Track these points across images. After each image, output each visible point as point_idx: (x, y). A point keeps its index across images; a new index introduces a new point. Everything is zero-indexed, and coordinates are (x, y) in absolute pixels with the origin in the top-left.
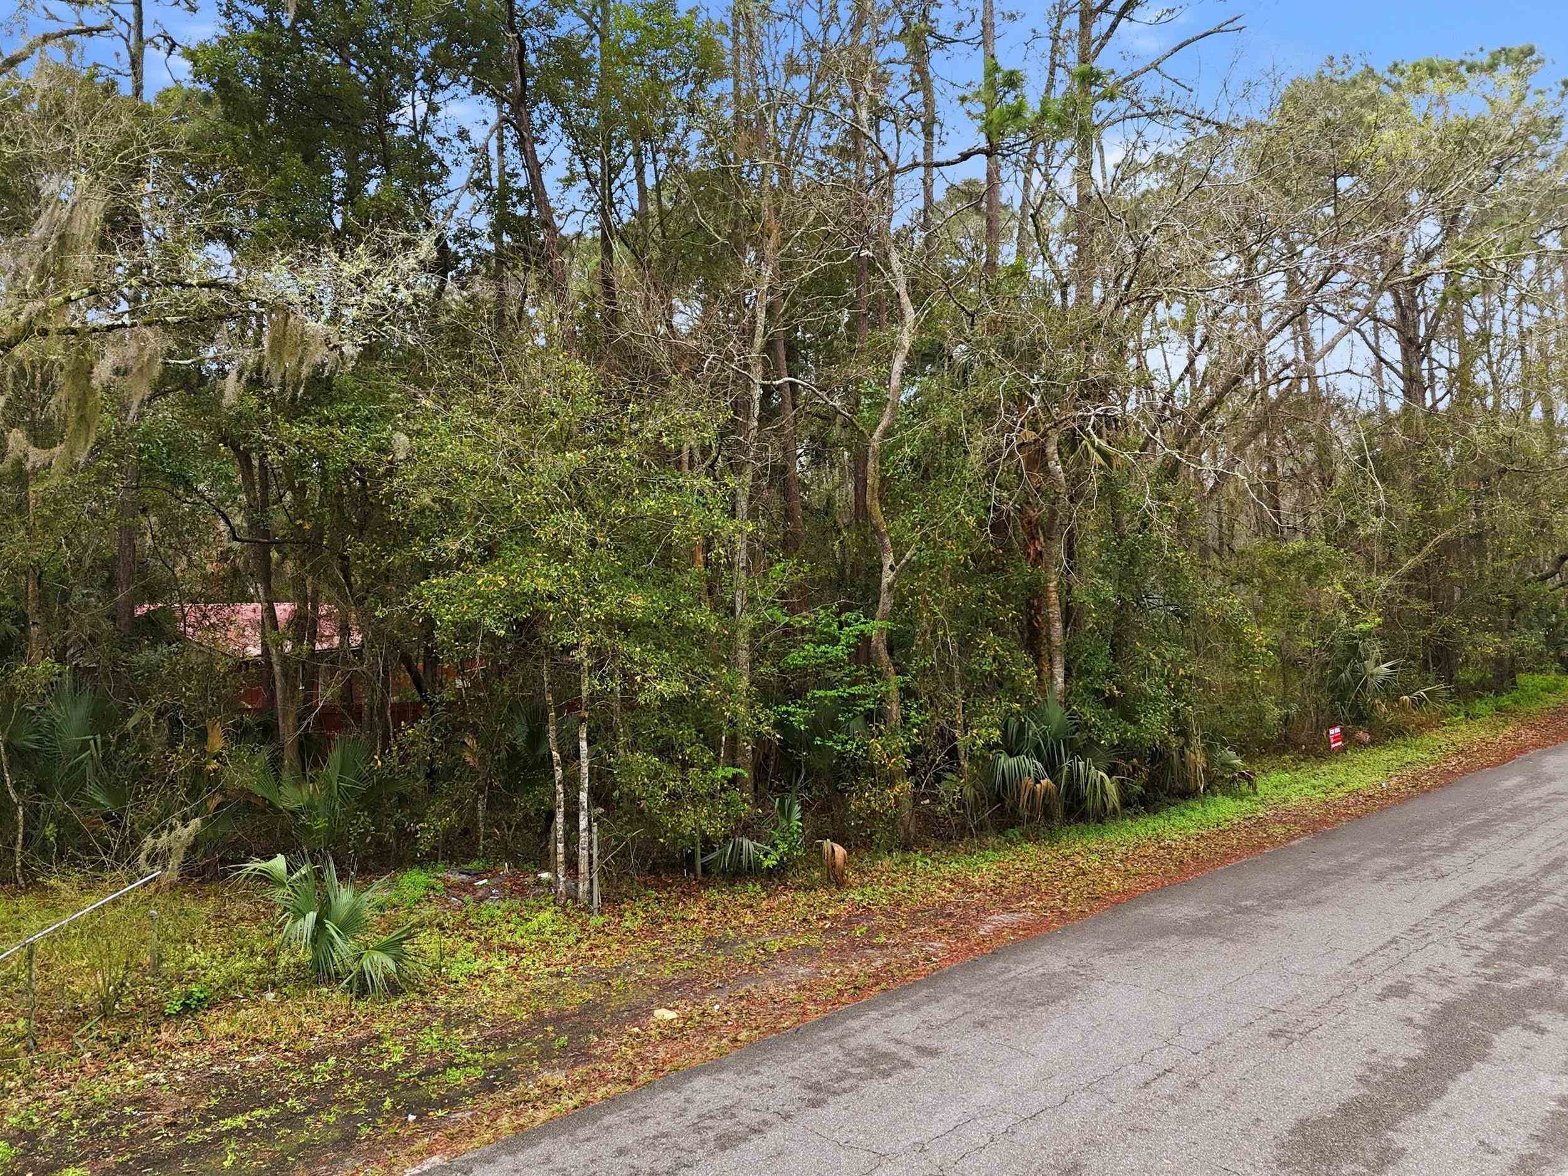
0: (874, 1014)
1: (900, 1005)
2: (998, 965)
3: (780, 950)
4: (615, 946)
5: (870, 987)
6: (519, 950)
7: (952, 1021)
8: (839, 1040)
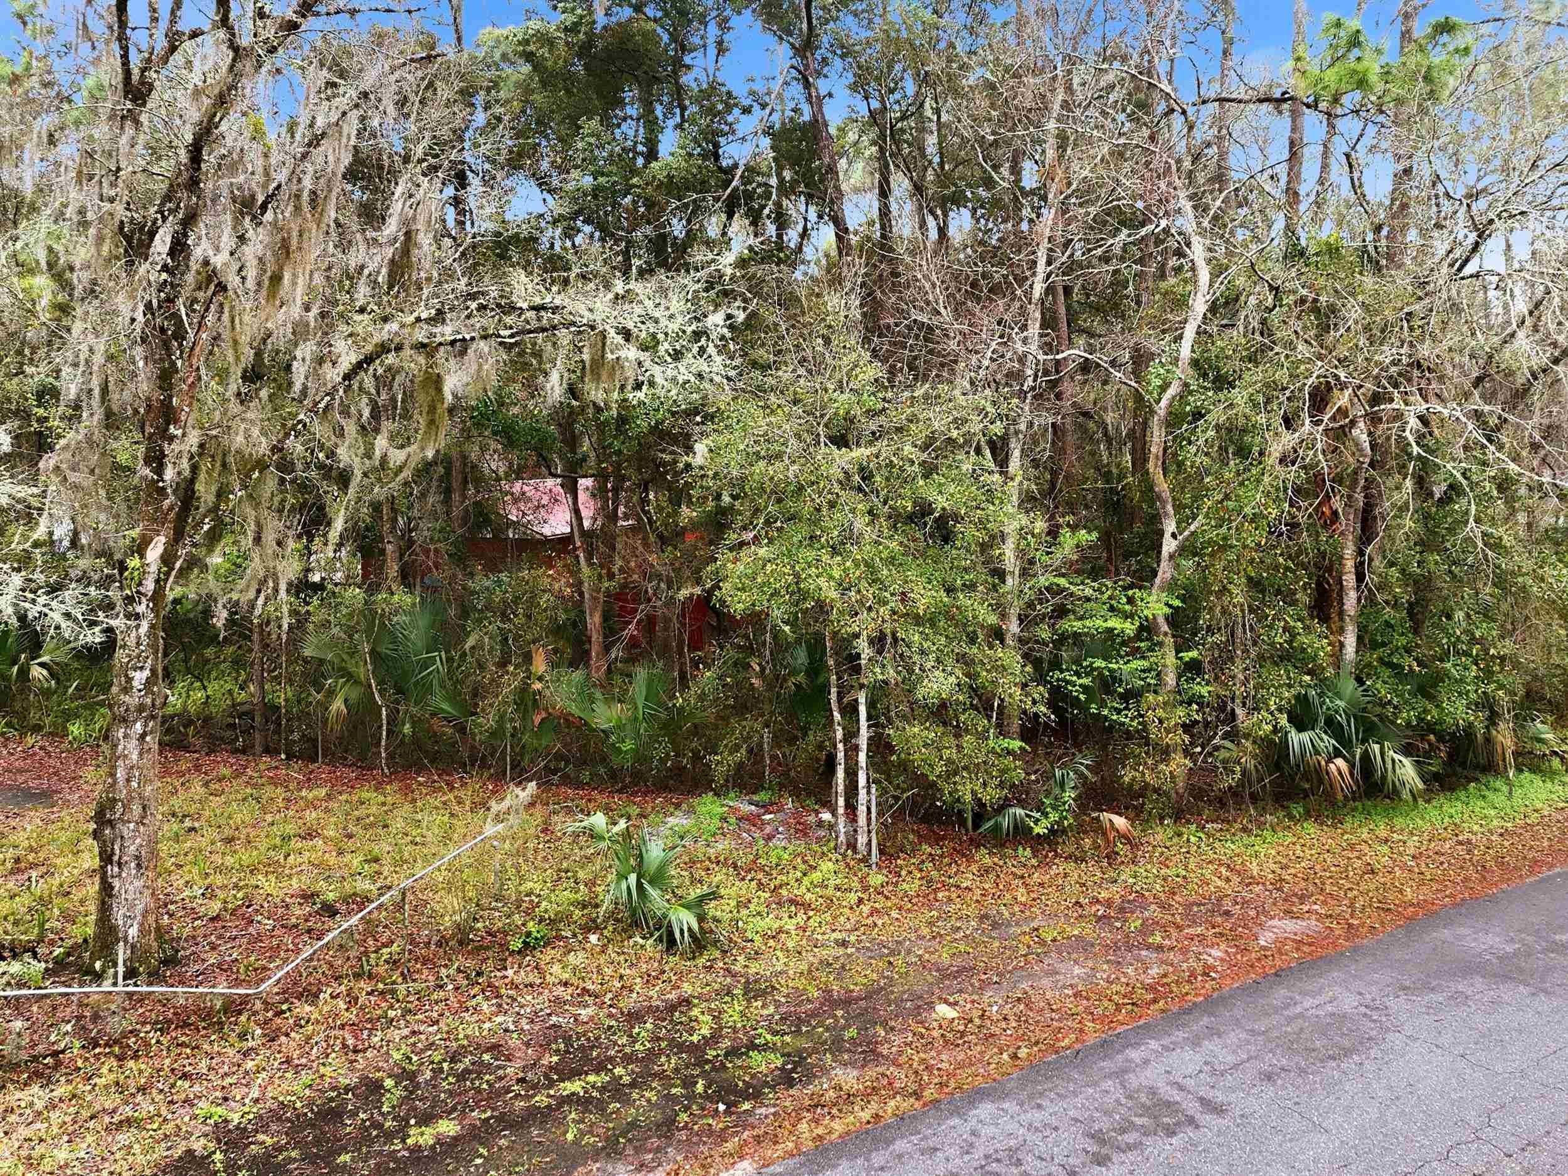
0: (1154, 1044)
3: (1054, 940)
4: (894, 914)
5: (1149, 1004)
6: (807, 906)
7: (1235, 1067)
8: (1120, 1074)
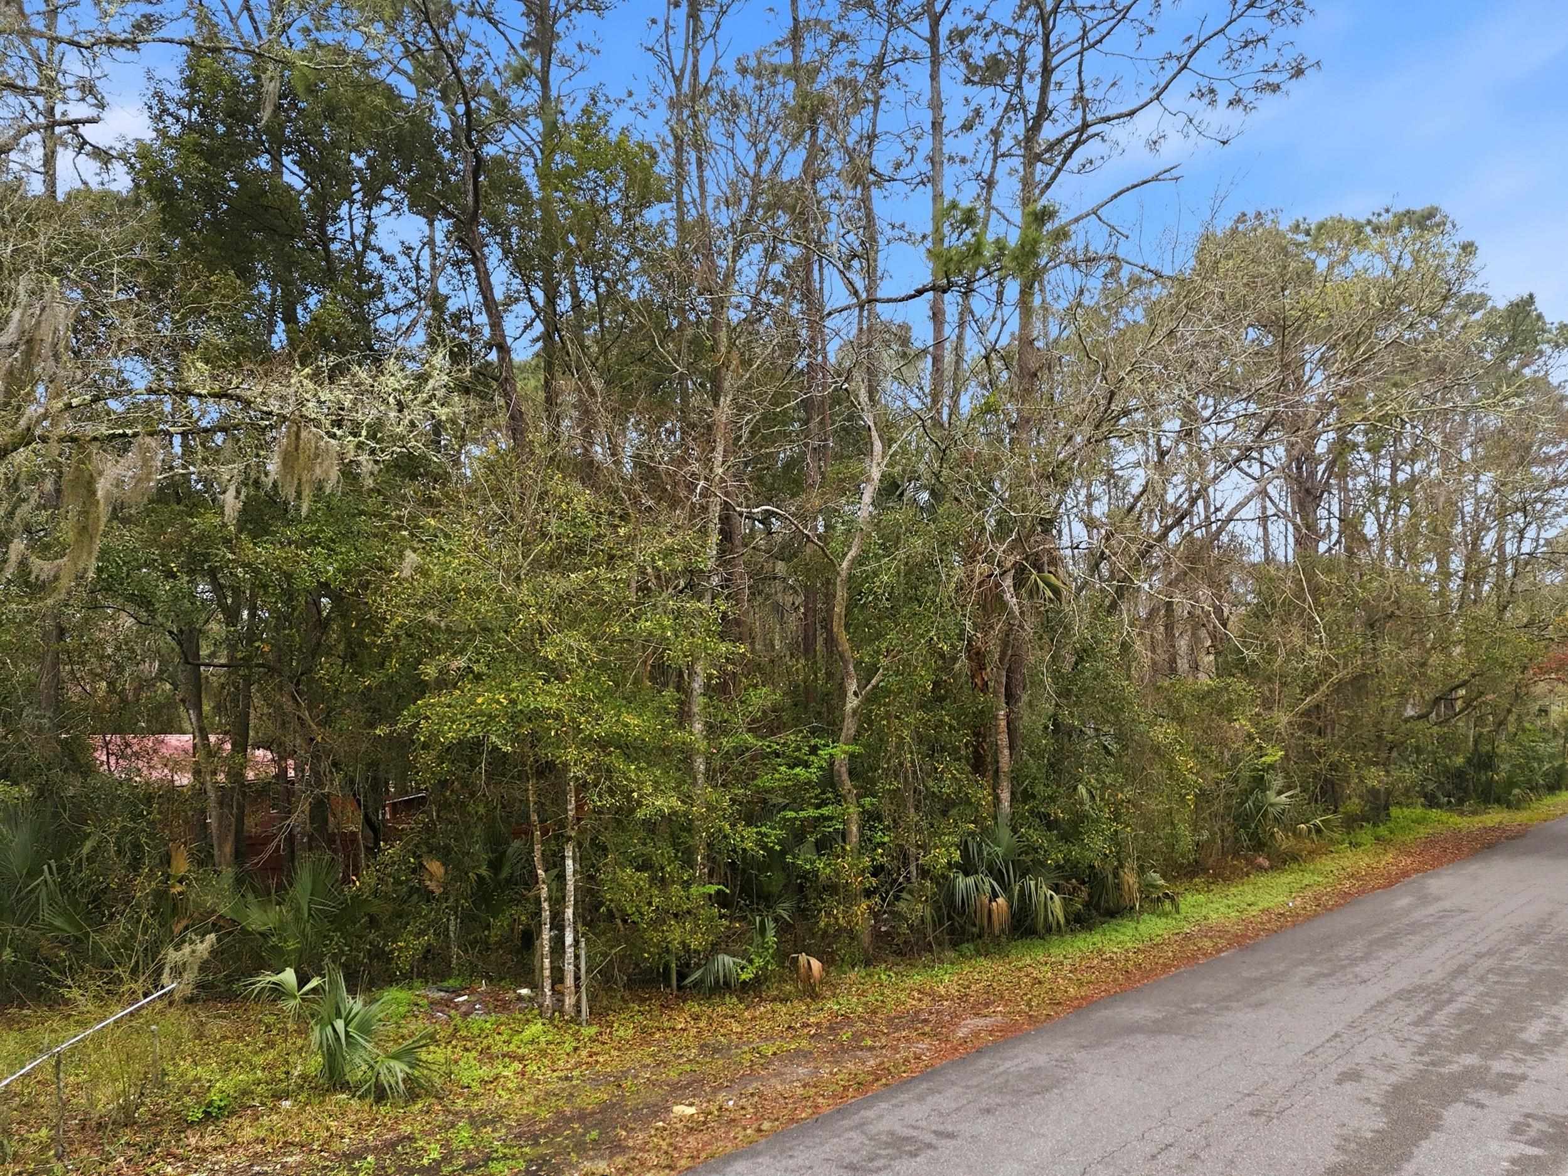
0: (883, 1105)
1: (904, 1097)
2: (984, 1062)
3: (775, 1054)
4: (615, 1053)
5: (872, 1083)
6: (521, 1059)
7: (958, 1109)
8: (860, 1126)
